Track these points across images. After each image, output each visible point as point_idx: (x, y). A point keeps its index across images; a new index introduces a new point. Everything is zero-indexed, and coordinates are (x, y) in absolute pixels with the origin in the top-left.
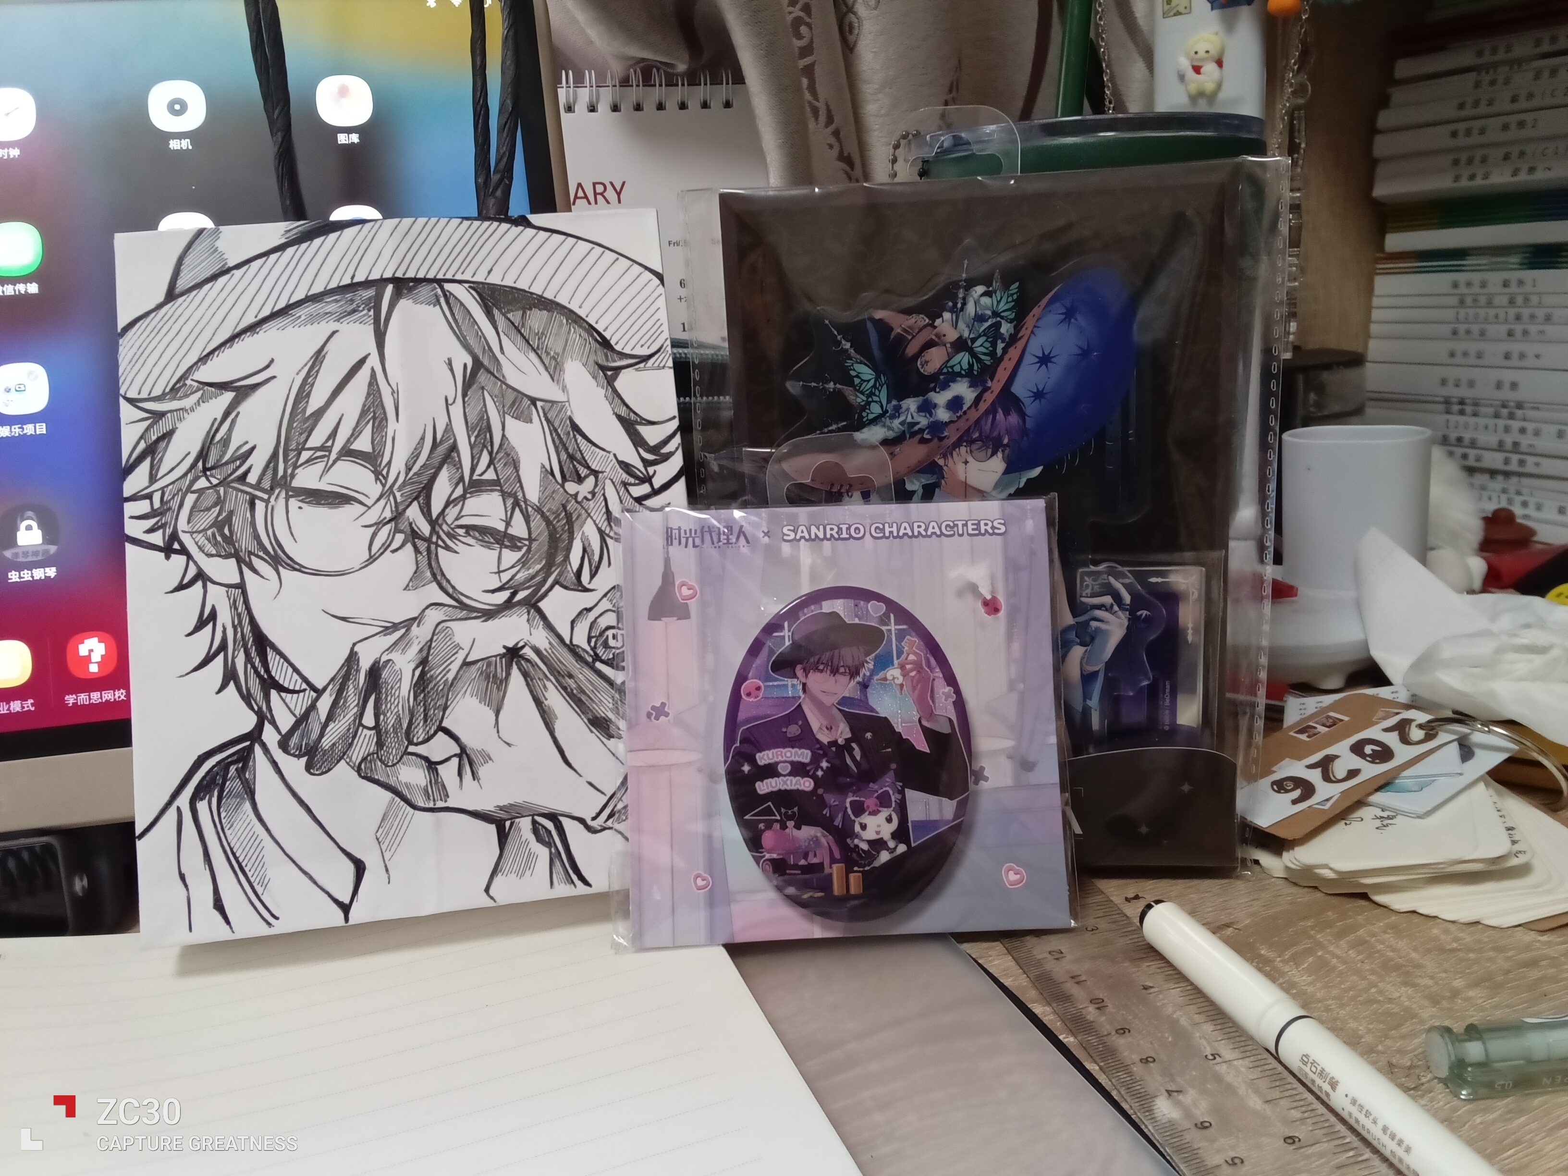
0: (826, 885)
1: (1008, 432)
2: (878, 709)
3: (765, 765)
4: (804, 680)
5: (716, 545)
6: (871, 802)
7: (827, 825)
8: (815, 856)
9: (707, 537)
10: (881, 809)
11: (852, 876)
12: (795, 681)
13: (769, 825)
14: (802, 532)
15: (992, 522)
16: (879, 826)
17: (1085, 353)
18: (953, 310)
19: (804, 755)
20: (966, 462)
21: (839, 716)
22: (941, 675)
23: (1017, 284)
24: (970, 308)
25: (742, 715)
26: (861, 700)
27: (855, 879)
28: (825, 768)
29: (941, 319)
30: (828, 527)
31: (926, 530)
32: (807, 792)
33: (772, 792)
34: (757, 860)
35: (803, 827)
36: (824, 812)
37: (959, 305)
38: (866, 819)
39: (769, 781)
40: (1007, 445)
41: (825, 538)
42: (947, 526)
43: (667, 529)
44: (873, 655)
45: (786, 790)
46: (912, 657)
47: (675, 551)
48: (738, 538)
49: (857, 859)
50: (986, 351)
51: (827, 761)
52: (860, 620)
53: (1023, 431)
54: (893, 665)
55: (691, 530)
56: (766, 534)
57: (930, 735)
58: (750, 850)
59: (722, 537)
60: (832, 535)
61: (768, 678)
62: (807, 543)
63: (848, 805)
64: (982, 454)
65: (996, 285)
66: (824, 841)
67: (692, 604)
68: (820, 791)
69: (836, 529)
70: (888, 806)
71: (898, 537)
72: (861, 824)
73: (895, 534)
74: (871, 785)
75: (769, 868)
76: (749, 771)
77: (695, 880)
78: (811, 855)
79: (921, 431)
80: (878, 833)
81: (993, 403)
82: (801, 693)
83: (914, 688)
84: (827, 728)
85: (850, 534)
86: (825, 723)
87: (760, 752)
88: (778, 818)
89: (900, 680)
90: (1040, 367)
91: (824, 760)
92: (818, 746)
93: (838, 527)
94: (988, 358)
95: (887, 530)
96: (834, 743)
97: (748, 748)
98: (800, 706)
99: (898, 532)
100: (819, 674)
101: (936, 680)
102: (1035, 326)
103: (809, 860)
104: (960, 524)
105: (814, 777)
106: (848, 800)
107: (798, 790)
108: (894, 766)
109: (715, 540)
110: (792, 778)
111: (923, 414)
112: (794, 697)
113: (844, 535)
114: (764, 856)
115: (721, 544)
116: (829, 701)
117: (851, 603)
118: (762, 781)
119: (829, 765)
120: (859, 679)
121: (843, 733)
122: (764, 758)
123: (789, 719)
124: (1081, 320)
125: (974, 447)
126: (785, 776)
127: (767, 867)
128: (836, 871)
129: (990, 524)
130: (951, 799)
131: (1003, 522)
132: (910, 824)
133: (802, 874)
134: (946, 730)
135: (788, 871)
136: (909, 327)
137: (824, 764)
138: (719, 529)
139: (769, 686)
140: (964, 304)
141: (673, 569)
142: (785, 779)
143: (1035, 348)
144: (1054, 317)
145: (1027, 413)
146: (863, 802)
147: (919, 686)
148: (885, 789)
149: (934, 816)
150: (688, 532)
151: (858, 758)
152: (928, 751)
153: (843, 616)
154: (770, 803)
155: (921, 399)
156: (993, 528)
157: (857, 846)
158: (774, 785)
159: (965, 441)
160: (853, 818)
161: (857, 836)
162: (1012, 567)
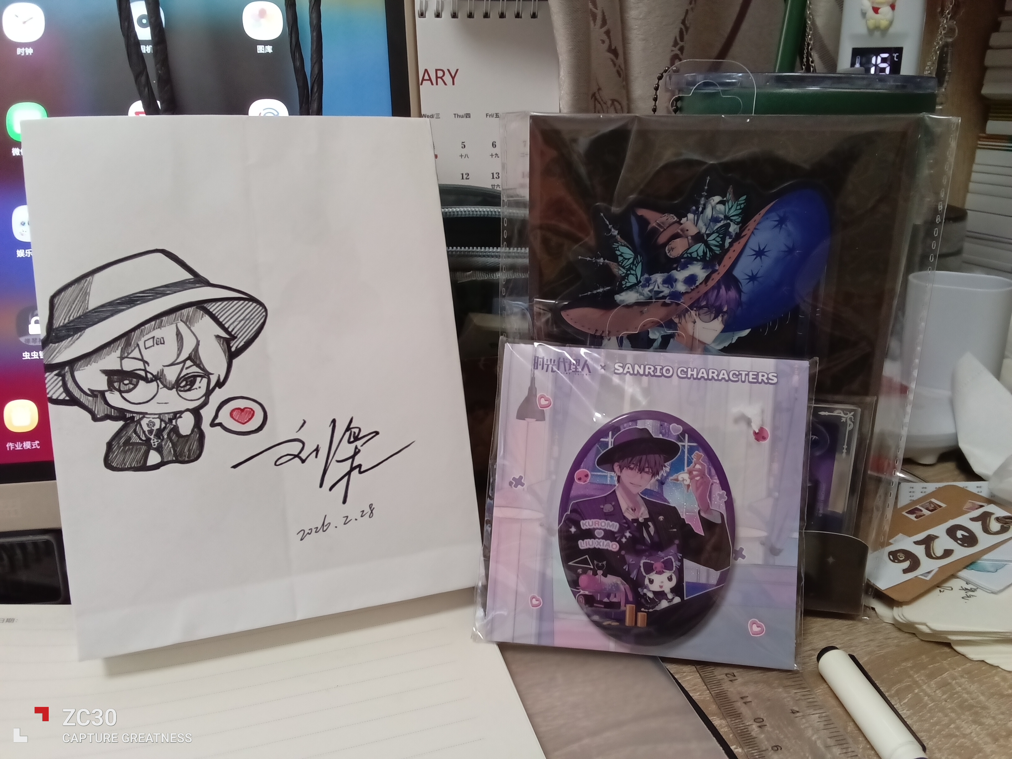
0: (621, 618)
1: (728, 302)
2: (670, 501)
3: (586, 529)
4: (619, 474)
5: (567, 371)
6: (658, 565)
7: (626, 577)
8: (615, 596)
9: (562, 365)
10: (665, 571)
11: (640, 614)
12: (613, 474)
13: (585, 571)
14: (628, 368)
15: (768, 375)
16: (662, 582)
17: (790, 251)
18: (694, 213)
19: (614, 526)
20: (695, 322)
21: (641, 502)
22: (718, 482)
23: (744, 197)
24: (709, 212)
25: (573, 493)
26: (658, 493)
27: (642, 617)
28: (628, 537)
29: (686, 218)
30: (647, 367)
31: (718, 376)
32: (613, 552)
33: (589, 549)
34: (575, 594)
35: (608, 575)
36: (624, 568)
37: (700, 209)
38: (653, 576)
39: (587, 540)
40: (726, 312)
41: (644, 374)
42: (734, 374)
43: (535, 357)
44: (670, 462)
45: (599, 548)
46: (698, 466)
47: (538, 373)
48: (583, 369)
49: (644, 603)
50: (718, 244)
51: (630, 532)
52: (663, 436)
53: (739, 303)
54: (684, 470)
55: (551, 360)
56: (603, 367)
57: (707, 524)
58: (570, 586)
59: (572, 367)
60: (649, 372)
61: (594, 470)
62: (631, 377)
63: (642, 565)
64: (707, 317)
65: (729, 196)
66: (622, 587)
67: (547, 411)
68: (623, 552)
69: (653, 368)
70: (670, 569)
71: (697, 378)
72: (650, 579)
73: (695, 376)
74: (660, 553)
75: (582, 600)
76: (575, 532)
77: (531, 601)
78: (612, 596)
79: (664, 297)
80: (661, 587)
81: (718, 282)
82: (616, 483)
83: (697, 489)
84: (632, 510)
85: (662, 373)
86: (631, 505)
87: (584, 520)
88: (592, 567)
89: (688, 482)
90: (756, 258)
91: (628, 532)
92: (625, 521)
93: (654, 367)
94: (719, 249)
95: (690, 373)
96: (636, 520)
97: (575, 516)
98: (614, 491)
99: (697, 375)
100: (630, 471)
101: (714, 484)
102: (755, 229)
103: (611, 598)
104: (744, 373)
105: (620, 542)
106: (642, 562)
107: (607, 550)
108: (677, 542)
109: (567, 368)
110: (604, 541)
111: (667, 286)
112: (611, 485)
113: (658, 373)
114: (580, 592)
115: (571, 371)
116: (636, 490)
117: (658, 423)
118: (583, 540)
119: (631, 535)
120: (658, 477)
121: (643, 514)
122: (586, 524)
123: (605, 500)
124: (789, 226)
125: (702, 311)
126: (599, 539)
127: (581, 599)
128: (629, 609)
129: (766, 376)
130: (716, 570)
131: (775, 375)
132: (684, 584)
133: (605, 608)
134: (719, 521)
135: (595, 605)
136: (663, 223)
137: (628, 534)
138: (571, 361)
139: (593, 475)
140: (704, 209)
141: (536, 385)
142: (599, 541)
143: (754, 244)
144: (770, 223)
145: (743, 290)
146: (653, 564)
147: (702, 487)
148: (669, 557)
149: (703, 580)
150: (549, 361)
151: (652, 533)
152: (703, 535)
153: (651, 432)
154: (587, 556)
155: (666, 275)
156: (768, 378)
157: (645, 594)
158: (591, 543)
159: (696, 307)
160: (644, 574)
161: (646, 587)
162: (777, 409)
